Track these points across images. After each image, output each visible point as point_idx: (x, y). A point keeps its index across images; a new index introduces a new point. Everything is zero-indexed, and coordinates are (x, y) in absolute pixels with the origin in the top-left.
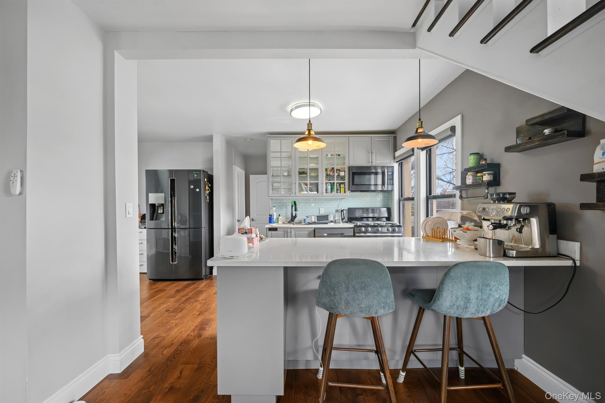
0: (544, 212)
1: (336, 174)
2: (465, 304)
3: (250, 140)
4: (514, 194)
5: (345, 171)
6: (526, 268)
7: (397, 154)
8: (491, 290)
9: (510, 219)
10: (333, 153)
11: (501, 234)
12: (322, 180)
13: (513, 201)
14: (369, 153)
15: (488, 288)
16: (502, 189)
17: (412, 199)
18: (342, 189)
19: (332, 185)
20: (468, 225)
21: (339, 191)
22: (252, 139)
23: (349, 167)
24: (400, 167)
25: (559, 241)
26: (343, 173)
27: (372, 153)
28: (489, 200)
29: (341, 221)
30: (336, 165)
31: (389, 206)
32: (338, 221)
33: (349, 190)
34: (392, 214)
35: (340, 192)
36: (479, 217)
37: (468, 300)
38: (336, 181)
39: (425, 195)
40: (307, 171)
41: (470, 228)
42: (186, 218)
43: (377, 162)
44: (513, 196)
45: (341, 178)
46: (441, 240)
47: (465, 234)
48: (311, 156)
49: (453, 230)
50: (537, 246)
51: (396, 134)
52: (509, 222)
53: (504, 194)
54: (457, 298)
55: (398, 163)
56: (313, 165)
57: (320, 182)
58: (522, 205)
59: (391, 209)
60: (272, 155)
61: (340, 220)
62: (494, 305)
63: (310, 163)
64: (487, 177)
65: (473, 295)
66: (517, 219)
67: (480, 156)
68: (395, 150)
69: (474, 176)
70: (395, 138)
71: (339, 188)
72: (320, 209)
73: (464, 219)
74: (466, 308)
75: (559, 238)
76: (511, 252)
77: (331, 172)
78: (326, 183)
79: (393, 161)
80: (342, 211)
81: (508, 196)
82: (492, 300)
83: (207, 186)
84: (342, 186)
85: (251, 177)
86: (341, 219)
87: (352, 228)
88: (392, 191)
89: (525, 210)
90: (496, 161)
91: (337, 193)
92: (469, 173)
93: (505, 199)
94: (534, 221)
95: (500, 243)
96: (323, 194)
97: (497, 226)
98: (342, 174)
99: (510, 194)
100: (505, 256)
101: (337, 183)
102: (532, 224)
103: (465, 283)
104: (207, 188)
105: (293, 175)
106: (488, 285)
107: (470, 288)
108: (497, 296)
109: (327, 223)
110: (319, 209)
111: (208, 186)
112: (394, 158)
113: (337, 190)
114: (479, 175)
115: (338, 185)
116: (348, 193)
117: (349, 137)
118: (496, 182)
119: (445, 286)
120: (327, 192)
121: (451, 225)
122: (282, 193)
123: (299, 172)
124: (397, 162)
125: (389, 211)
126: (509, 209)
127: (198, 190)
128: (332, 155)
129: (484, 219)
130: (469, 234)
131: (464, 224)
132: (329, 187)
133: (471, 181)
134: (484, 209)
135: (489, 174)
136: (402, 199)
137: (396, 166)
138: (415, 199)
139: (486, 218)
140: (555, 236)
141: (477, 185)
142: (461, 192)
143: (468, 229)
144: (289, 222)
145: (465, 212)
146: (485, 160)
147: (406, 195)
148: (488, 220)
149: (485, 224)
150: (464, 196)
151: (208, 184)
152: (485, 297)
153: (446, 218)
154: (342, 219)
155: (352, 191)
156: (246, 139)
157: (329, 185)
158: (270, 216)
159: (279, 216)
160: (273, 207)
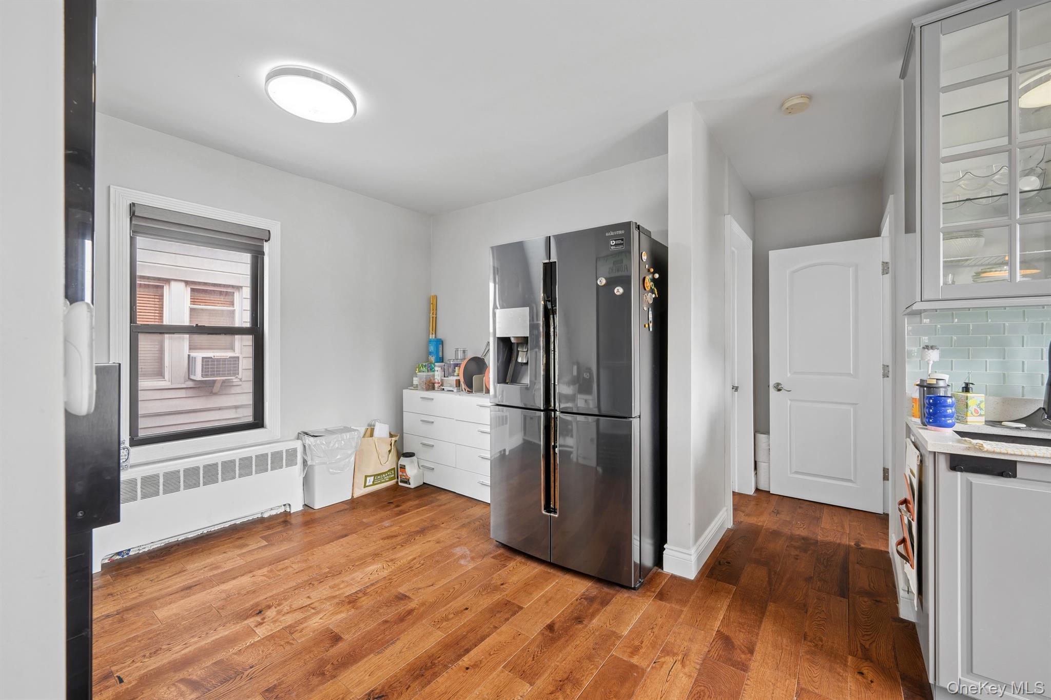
42: (591, 374)
83: (647, 280)
85: (775, 256)
104: (649, 284)
111: (653, 280)
127: (619, 291)
151: (652, 270)
158: (927, 388)
159: (966, 389)
160: (927, 347)
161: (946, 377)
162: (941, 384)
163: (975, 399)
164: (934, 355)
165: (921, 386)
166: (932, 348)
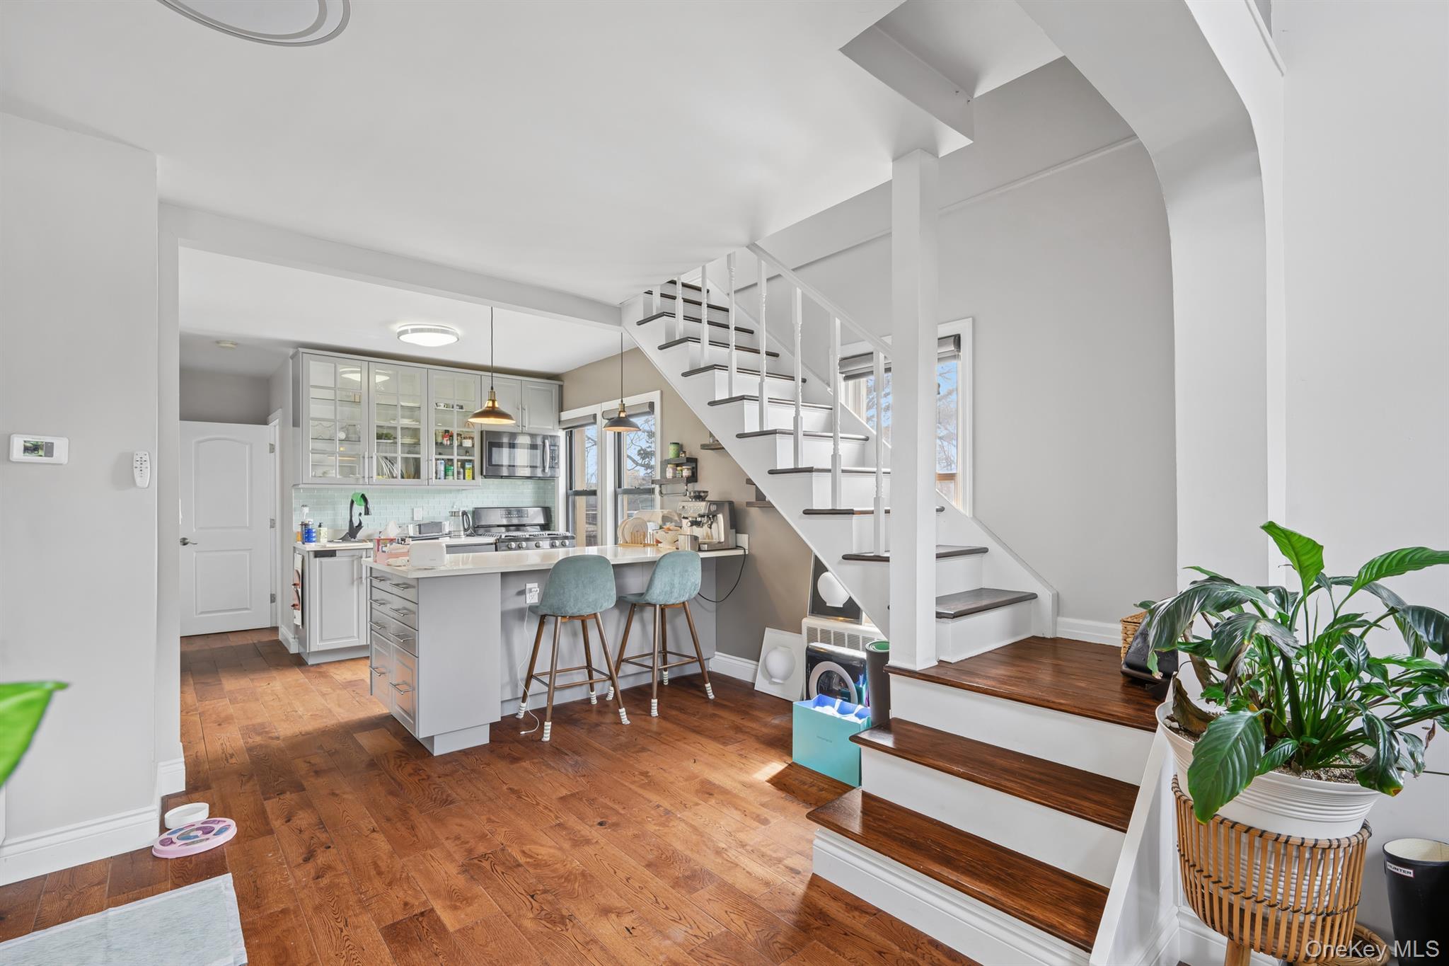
0: (727, 508)
1: (456, 443)
2: (671, 589)
3: (231, 346)
4: (707, 492)
5: (473, 438)
6: (717, 558)
7: (566, 415)
8: (688, 575)
9: (702, 516)
10: (451, 403)
11: (697, 531)
12: (428, 454)
13: (706, 499)
14: (519, 409)
15: (686, 574)
16: (698, 487)
17: (594, 493)
18: (469, 473)
19: (449, 462)
20: (668, 525)
21: (462, 476)
22: (236, 344)
23: (482, 432)
24: (568, 438)
25: (738, 535)
26: (470, 441)
27: (523, 409)
28: (687, 498)
29: (462, 533)
30: (456, 426)
31: (546, 505)
32: (456, 534)
33: (482, 474)
34: (553, 519)
35: (464, 478)
36: (679, 515)
37: (672, 585)
38: (455, 457)
39: (613, 489)
40: (396, 432)
41: (671, 528)
43: (531, 426)
44: (706, 494)
45: (465, 452)
46: (642, 545)
47: (667, 535)
48: (403, 404)
49: (655, 531)
50: (723, 540)
51: (562, 381)
52: (703, 519)
53: (699, 492)
54: (665, 584)
55: (565, 431)
56: (406, 422)
57: (423, 457)
58: (712, 503)
59: (553, 509)
60: (314, 393)
61: (460, 531)
62: (690, 589)
63: (403, 417)
64: (686, 473)
65: (676, 581)
66: (708, 516)
67: (680, 447)
68: (561, 409)
69: (675, 470)
70: (561, 387)
71: (462, 470)
72: (413, 509)
73: (665, 519)
74: (671, 593)
75: (737, 532)
76: (704, 546)
77: (445, 439)
78: (437, 460)
79: (557, 426)
80: (464, 513)
81: (702, 494)
82: (689, 584)
84: (468, 466)
86: (462, 529)
87: (492, 544)
88: (553, 478)
89: (713, 508)
90: (695, 456)
91: (458, 479)
92: (669, 466)
93: (699, 497)
94: (720, 517)
95: (696, 538)
96: (430, 481)
97: (695, 523)
98: (468, 443)
99: (704, 492)
100: (700, 550)
101: (458, 461)
102: (719, 519)
103: (670, 571)
105: (364, 438)
106: (687, 571)
107: (674, 574)
108: (693, 581)
109: (437, 538)
110: (410, 511)
112: (559, 422)
113: (459, 473)
114: (679, 468)
115: (459, 463)
116: (479, 479)
117: (481, 375)
118: (693, 478)
119: (656, 575)
120: (438, 477)
121: (651, 527)
122: (338, 477)
123: (377, 434)
124: (564, 429)
125: (547, 512)
126: (702, 507)
128: (447, 406)
129: (684, 518)
130: (671, 535)
131: (665, 524)
132: (442, 468)
133: (671, 475)
134: (683, 507)
135: (688, 469)
136: (572, 493)
137: (562, 435)
138: (599, 493)
139: (686, 516)
140: (734, 530)
141: (675, 479)
142: (660, 487)
143: (669, 529)
144: (344, 539)
145: (666, 512)
146: (684, 452)
147: (578, 486)
148: (687, 518)
149: (684, 521)
150: (664, 492)
152: (685, 582)
153: (646, 519)
154: (465, 530)
155: (485, 477)
156: (218, 342)
157: (441, 463)
158: (304, 525)
159: (320, 526)
160: (303, 506)
161: (312, 520)
162: (310, 523)
163: (324, 530)
164: (306, 510)
165: (302, 525)
166: (306, 506)
